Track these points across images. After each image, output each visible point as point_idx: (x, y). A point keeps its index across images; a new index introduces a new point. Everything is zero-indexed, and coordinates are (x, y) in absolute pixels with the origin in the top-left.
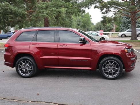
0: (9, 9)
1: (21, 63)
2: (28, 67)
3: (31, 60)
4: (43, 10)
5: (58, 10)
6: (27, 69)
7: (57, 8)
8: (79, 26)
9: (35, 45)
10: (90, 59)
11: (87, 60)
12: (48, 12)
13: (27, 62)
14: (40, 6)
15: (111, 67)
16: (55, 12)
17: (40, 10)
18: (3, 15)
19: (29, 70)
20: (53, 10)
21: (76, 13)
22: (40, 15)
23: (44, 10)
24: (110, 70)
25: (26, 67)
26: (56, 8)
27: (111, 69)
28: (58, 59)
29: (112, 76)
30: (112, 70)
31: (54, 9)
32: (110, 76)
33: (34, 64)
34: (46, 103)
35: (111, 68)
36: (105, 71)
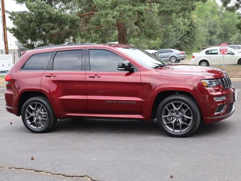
0: (45, 13)
1: (30, 108)
2: (40, 114)
3: (44, 102)
4: (107, 11)
5: (136, 8)
6: (39, 118)
7: (134, 6)
8: (214, 36)
9: (50, 77)
10: (141, 100)
11: (135, 102)
12: (115, 13)
13: (39, 106)
14: (101, 4)
15: (177, 114)
16: (131, 13)
17: (102, 11)
18: (37, 24)
19: (42, 120)
20: (125, 10)
21: (176, 12)
22: (102, 20)
23: (109, 11)
24: (175, 119)
25: (37, 114)
26: (132, 5)
27: (177, 118)
28: (87, 100)
29: (179, 131)
30: (179, 120)
31: (127, 7)
32: (176, 131)
33: (49, 109)
34: (36, 171)
35: (177, 116)
36: (167, 121)
